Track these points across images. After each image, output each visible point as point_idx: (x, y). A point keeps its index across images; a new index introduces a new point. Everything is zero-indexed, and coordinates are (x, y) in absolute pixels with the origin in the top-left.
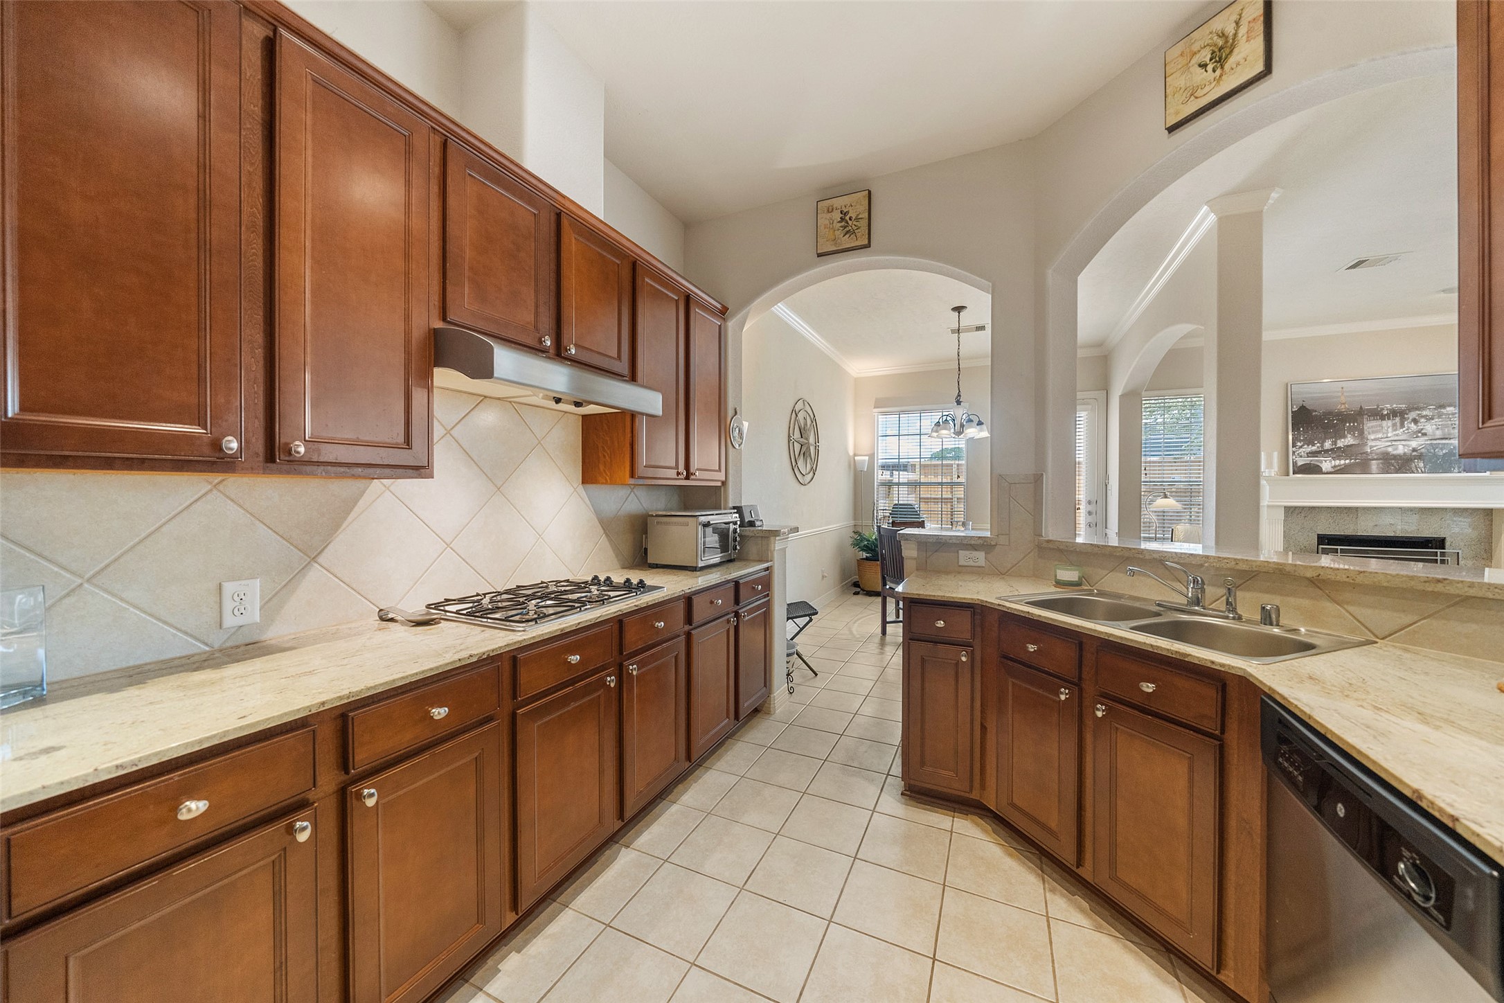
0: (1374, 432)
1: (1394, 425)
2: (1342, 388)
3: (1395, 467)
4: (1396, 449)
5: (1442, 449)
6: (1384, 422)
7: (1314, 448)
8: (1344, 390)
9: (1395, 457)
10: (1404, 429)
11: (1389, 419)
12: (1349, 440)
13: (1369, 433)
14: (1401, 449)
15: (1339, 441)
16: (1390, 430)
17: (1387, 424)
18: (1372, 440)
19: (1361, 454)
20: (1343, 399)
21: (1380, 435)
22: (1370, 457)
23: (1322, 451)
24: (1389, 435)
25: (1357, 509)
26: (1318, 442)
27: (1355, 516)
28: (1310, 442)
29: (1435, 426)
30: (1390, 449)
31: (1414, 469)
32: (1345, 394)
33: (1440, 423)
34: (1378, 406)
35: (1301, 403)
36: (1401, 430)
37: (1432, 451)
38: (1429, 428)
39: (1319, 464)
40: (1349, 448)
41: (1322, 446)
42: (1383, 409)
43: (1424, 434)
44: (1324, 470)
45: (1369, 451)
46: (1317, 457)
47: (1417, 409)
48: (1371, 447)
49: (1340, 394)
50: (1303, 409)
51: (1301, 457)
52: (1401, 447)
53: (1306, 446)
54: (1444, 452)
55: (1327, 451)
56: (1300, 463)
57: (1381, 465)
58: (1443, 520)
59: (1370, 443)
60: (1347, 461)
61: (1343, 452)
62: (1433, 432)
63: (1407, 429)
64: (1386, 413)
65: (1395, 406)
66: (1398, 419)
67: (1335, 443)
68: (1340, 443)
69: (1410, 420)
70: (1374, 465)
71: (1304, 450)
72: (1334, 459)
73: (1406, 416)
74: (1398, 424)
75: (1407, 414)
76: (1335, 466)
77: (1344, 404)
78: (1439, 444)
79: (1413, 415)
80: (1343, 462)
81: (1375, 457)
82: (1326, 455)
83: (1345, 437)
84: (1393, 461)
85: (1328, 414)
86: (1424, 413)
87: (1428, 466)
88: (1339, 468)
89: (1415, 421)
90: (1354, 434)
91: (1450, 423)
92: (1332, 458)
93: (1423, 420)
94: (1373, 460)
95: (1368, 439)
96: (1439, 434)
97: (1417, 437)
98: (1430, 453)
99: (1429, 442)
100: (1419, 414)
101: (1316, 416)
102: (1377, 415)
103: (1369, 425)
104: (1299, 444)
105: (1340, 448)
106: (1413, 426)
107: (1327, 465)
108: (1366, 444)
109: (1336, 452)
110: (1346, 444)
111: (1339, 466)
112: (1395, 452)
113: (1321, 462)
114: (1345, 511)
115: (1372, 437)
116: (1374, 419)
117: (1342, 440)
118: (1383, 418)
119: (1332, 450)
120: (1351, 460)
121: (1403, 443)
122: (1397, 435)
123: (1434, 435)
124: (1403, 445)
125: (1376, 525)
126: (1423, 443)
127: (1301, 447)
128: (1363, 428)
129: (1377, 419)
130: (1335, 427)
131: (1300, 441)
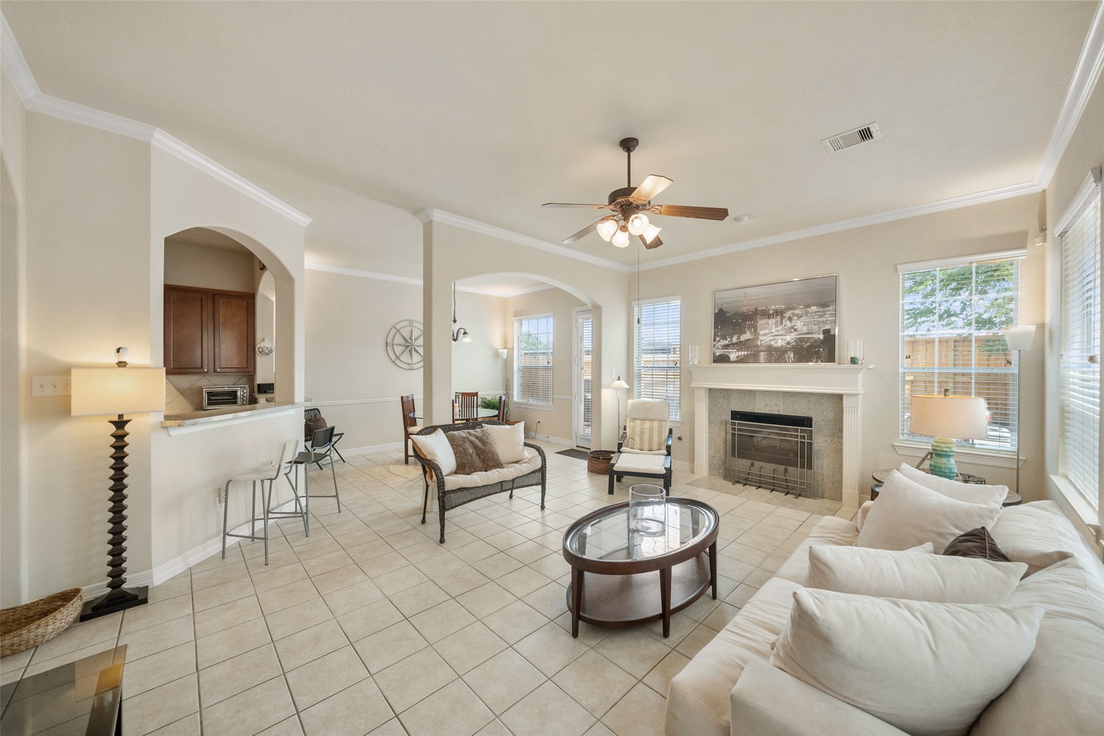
0: (763, 329)
1: (776, 322)
2: (745, 293)
3: (775, 357)
4: (776, 343)
5: (806, 342)
6: (770, 320)
7: (726, 342)
8: (746, 294)
9: (776, 349)
10: (783, 326)
11: (773, 318)
12: (747, 336)
13: (760, 330)
14: (780, 343)
15: (741, 336)
16: (774, 326)
17: (772, 321)
18: (762, 335)
19: (754, 346)
20: (745, 302)
21: (767, 331)
22: (760, 349)
23: (731, 344)
24: (773, 331)
25: (755, 391)
26: (729, 338)
27: (754, 397)
28: (724, 338)
29: (802, 323)
30: (773, 343)
31: (787, 359)
32: (747, 298)
33: (806, 320)
34: (767, 307)
35: (720, 307)
36: (781, 327)
37: (800, 344)
38: (799, 324)
39: (728, 355)
40: (747, 342)
41: (731, 341)
42: (769, 310)
43: (796, 330)
44: (731, 359)
45: (760, 344)
46: (728, 349)
47: (792, 309)
48: (761, 341)
49: (744, 299)
50: (721, 310)
51: (718, 349)
52: (780, 341)
53: (721, 341)
54: (808, 344)
55: (734, 344)
56: (717, 354)
57: (766, 356)
58: (810, 402)
59: (761, 338)
60: (746, 353)
61: (744, 345)
62: (802, 328)
63: (785, 326)
64: (771, 312)
65: (777, 306)
66: (779, 318)
67: (739, 338)
68: (743, 338)
69: (786, 319)
70: (762, 356)
71: (720, 343)
72: (738, 350)
73: (784, 315)
74: (779, 322)
75: (785, 313)
76: (738, 357)
77: (746, 306)
78: (805, 338)
79: (788, 314)
80: (743, 353)
81: (763, 349)
82: (733, 348)
83: (745, 333)
84: (774, 353)
85: (736, 314)
86: (797, 312)
87: (796, 357)
88: (740, 358)
89: (790, 319)
90: (751, 330)
91: (813, 320)
92: (737, 350)
93: (795, 318)
94: (762, 351)
95: (759, 335)
96: (805, 329)
97: (791, 332)
98: (799, 345)
99: (798, 337)
100: (793, 313)
101: (729, 316)
102: (766, 314)
103: (761, 322)
104: (718, 339)
105: (742, 342)
106: (788, 322)
107: (733, 356)
108: (757, 339)
109: (740, 345)
110: (746, 339)
111: (741, 356)
112: (775, 345)
113: (729, 353)
114: (747, 393)
115: (762, 333)
116: (764, 318)
117: (744, 335)
118: (769, 316)
119: (737, 343)
120: (748, 352)
121: (782, 337)
122: (778, 331)
123: (802, 331)
124: (782, 339)
125: (767, 405)
126: (794, 337)
127: (719, 341)
128: (757, 326)
129: (766, 318)
130: (740, 324)
131: (718, 336)
